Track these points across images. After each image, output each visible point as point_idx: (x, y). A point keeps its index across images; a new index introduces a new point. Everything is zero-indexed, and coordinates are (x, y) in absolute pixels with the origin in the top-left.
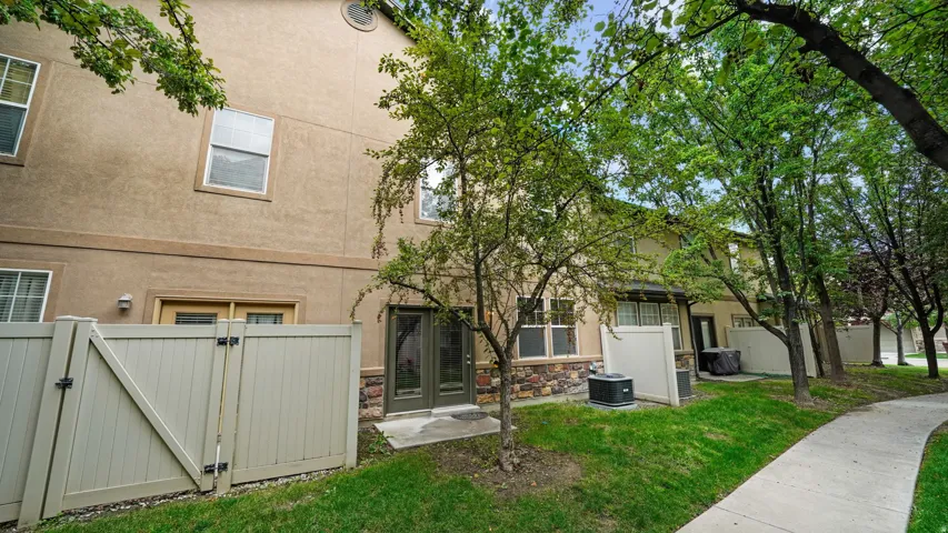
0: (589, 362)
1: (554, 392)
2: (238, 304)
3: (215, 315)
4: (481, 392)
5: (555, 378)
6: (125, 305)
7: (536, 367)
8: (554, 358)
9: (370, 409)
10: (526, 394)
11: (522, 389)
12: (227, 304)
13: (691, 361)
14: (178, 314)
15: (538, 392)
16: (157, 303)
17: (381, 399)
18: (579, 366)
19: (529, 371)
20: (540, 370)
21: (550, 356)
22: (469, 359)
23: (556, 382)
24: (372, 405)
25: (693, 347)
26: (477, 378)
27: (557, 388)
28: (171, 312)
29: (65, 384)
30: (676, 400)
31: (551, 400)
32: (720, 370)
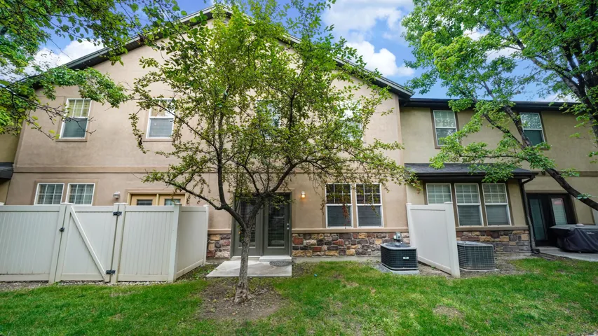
0: (393, 233)
1: (358, 254)
2: (160, 195)
3: (152, 200)
4: (296, 249)
5: (359, 243)
6: (117, 197)
7: (341, 234)
8: (358, 228)
9: (223, 252)
10: (332, 253)
11: (329, 249)
12: (155, 195)
13: (525, 237)
14: (138, 200)
15: (343, 252)
16: (129, 196)
17: (229, 247)
18: (383, 235)
19: (336, 236)
20: (344, 236)
21: (355, 226)
22: (288, 226)
23: (359, 246)
24: (224, 250)
25: (527, 223)
26: (293, 239)
27: (360, 251)
28: (135, 199)
29: (62, 230)
30: (456, 271)
31: (355, 259)
32: (573, 247)
